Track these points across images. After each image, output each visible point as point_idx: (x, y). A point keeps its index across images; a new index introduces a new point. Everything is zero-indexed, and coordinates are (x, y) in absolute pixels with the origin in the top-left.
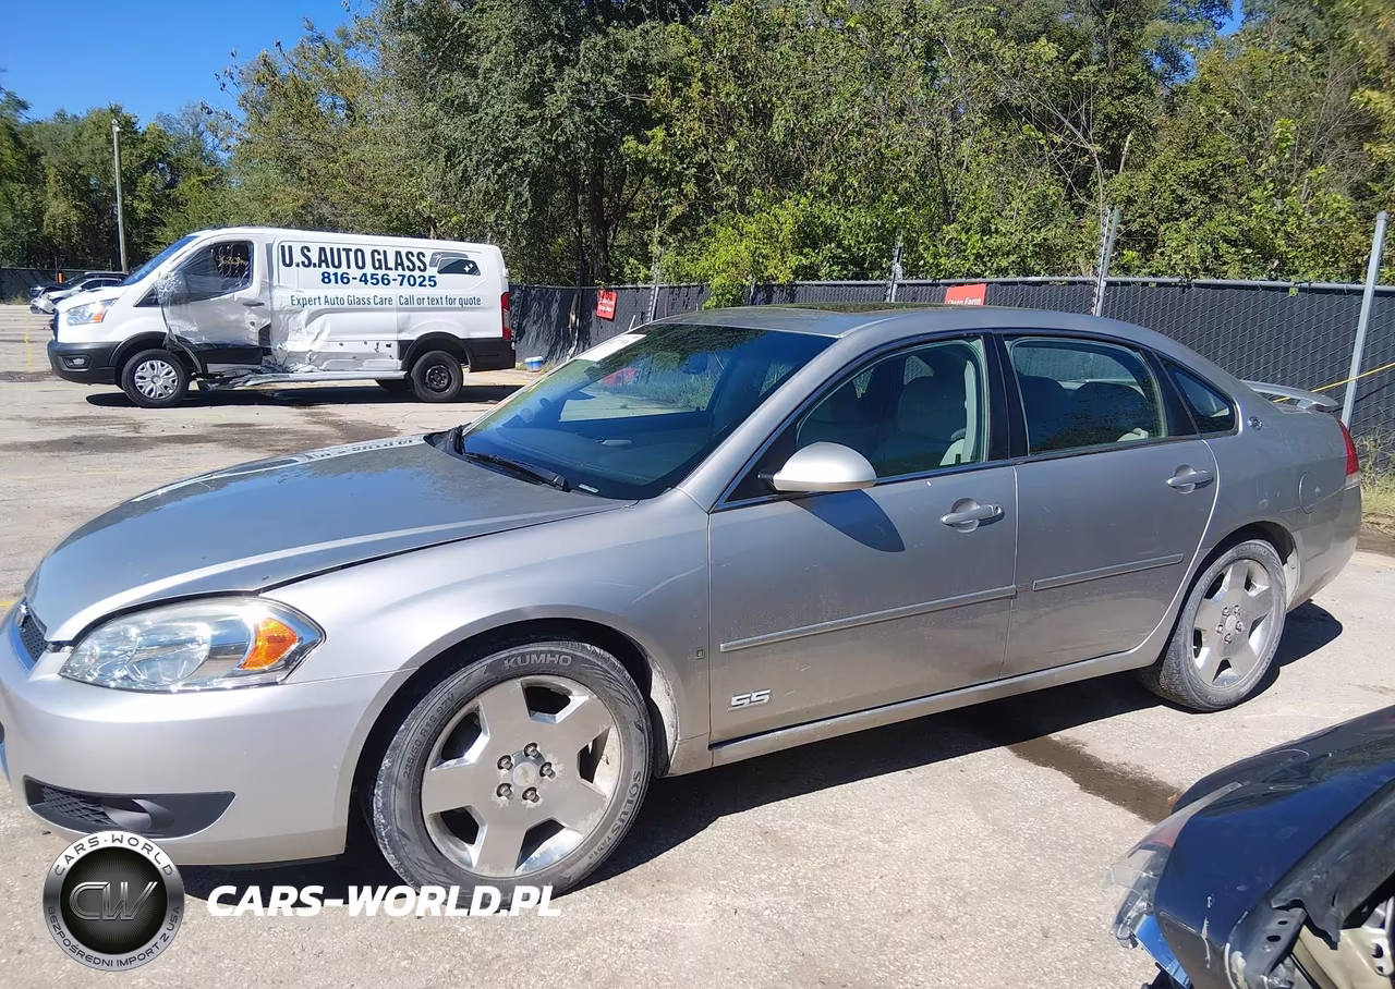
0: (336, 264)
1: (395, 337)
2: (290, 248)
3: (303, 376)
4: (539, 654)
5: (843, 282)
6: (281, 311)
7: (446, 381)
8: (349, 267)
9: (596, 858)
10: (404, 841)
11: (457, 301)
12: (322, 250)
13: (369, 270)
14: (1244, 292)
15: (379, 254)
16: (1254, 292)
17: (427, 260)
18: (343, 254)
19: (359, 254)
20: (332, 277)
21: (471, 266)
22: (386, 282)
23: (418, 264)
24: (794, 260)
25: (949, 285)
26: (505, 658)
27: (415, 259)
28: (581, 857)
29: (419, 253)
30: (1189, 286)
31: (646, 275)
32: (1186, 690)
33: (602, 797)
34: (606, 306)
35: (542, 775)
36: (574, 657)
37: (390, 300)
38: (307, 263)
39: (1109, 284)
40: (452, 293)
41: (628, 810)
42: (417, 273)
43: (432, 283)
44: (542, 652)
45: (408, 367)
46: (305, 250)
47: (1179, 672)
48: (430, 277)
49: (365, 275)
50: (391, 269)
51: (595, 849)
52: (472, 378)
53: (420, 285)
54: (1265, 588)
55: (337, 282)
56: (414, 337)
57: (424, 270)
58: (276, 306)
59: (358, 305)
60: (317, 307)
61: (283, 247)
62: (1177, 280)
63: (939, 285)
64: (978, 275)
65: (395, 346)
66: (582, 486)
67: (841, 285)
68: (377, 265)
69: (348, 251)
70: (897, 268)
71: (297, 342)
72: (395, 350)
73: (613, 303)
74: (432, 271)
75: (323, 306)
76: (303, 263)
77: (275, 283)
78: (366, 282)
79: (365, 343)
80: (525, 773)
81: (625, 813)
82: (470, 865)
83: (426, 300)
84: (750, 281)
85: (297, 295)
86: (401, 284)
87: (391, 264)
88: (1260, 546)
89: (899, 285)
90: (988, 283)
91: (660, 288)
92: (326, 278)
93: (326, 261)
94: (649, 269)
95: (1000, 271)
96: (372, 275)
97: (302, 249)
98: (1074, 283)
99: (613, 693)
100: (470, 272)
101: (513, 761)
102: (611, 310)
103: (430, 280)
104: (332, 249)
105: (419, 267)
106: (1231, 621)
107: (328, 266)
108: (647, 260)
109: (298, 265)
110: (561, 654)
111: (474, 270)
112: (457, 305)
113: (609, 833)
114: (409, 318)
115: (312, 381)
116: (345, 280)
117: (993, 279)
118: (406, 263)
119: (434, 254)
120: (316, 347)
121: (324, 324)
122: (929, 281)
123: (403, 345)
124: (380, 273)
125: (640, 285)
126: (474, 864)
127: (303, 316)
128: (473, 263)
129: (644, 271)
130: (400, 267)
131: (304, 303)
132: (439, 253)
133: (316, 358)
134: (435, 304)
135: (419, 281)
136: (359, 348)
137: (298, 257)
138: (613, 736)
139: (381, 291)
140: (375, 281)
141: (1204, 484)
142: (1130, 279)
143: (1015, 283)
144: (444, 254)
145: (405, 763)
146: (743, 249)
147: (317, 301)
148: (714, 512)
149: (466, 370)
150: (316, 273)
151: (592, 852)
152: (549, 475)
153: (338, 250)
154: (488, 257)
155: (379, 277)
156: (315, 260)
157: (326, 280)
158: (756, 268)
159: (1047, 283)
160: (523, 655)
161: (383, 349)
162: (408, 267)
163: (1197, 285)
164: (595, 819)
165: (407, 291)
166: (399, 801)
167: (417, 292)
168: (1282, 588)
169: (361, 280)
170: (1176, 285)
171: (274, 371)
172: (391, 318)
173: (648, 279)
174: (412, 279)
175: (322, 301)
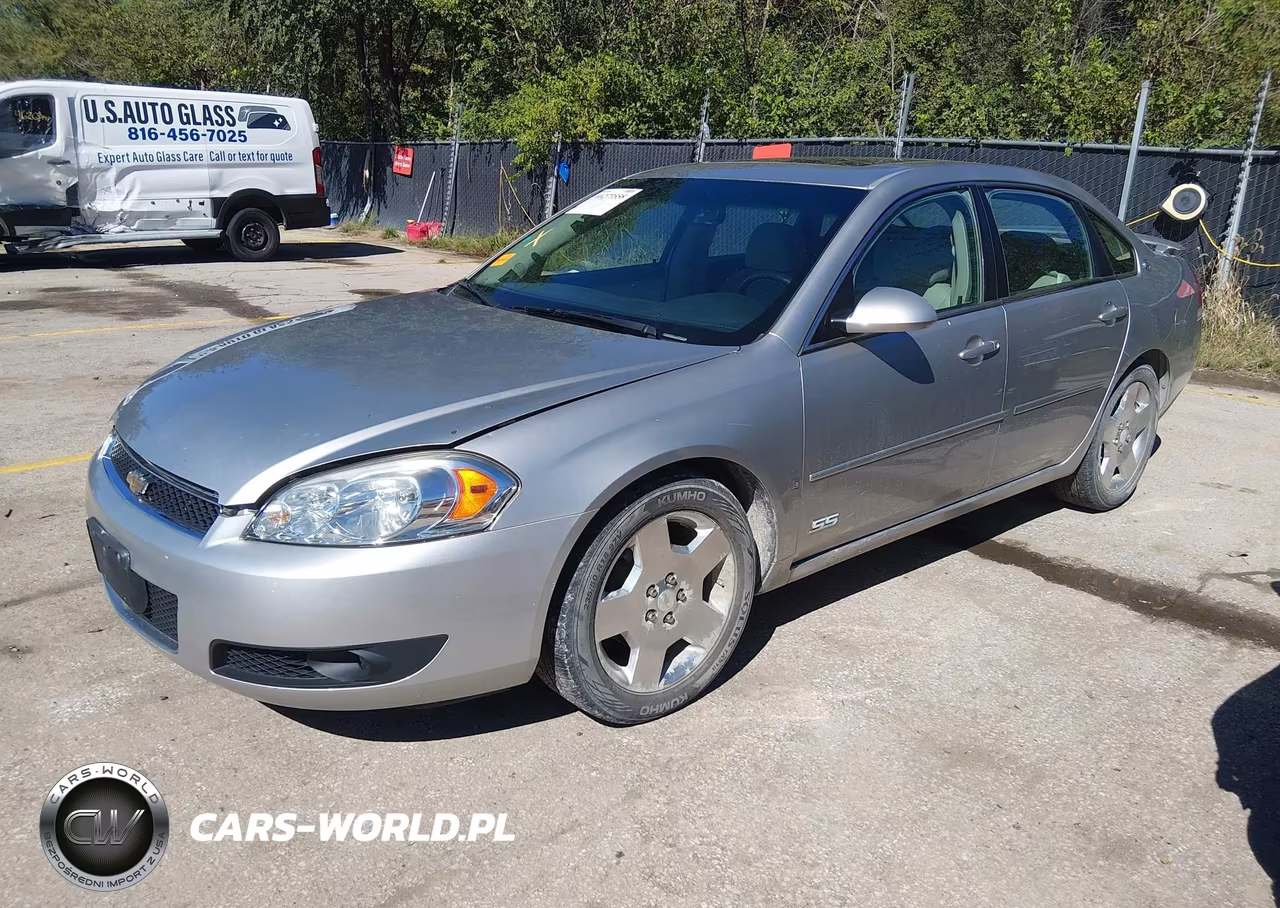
0: (143, 119)
1: (207, 194)
2: (93, 102)
3: (114, 235)
4: (682, 491)
5: (651, 141)
6: (88, 169)
7: (262, 239)
8: (156, 122)
9: (718, 669)
10: (584, 666)
11: (269, 157)
12: (127, 104)
13: (177, 125)
14: (1026, 152)
15: (186, 108)
16: (1034, 152)
17: (235, 114)
18: (149, 108)
19: (166, 108)
20: (140, 133)
21: (281, 120)
22: (195, 137)
23: (226, 118)
24: (602, 119)
25: (756, 144)
26: (658, 497)
27: (223, 113)
28: (705, 671)
29: (227, 108)
30: (978, 146)
31: (444, 132)
32: (1094, 494)
33: (718, 616)
34: (403, 163)
35: (678, 600)
36: (707, 492)
37: (201, 156)
38: (112, 118)
39: (906, 144)
40: (264, 148)
41: (741, 624)
42: (226, 128)
43: (242, 138)
44: (685, 489)
45: (222, 224)
46: (109, 104)
47: (1091, 479)
48: (240, 132)
49: (173, 130)
50: (200, 124)
51: (717, 661)
52: (288, 236)
53: (230, 140)
54: (1146, 405)
55: (144, 138)
56: (227, 194)
57: (234, 124)
58: (83, 165)
59: (168, 162)
60: (126, 164)
61: (86, 101)
62: (967, 140)
63: (746, 144)
64: (782, 136)
65: (208, 203)
66: (665, 335)
67: (649, 144)
68: (185, 120)
69: (153, 105)
70: (705, 128)
71: (106, 201)
72: (208, 208)
73: (410, 159)
74: (241, 126)
75: (133, 163)
76: (108, 118)
77: (80, 139)
78: (175, 137)
79: (178, 201)
80: (667, 601)
81: (738, 629)
82: (628, 684)
83: (237, 157)
84: (556, 137)
85: (105, 152)
86: (211, 139)
87: (199, 118)
88: (1147, 370)
89: (707, 144)
90: (792, 143)
91: (461, 145)
92: (133, 134)
93: (132, 116)
94: (446, 124)
95: (801, 132)
96: (181, 130)
97: (106, 104)
98: (874, 143)
99: (733, 523)
100: (280, 127)
101: (657, 588)
102: (409, 166)
103: (240, 136)
104: (137, 104)
105: (228, 122)
106: (1124, 433)
107: (134, 121)
108: (443, 115)
109: (103, 121)
110: (699, 490)
111: (284, 125)
112: (269, 160)
113: (726, 647)
114: (221, 174)
115: (125, 242)
116: (153, 135)
117: (795, 139)
118: (215, 117)
119: (242, 108)
120: (127, 206)
121: (134, 182)
122: (736, 141)
123: (217, 203)
124: (189, 128)
125: (438, 141)
126: (631, 682)
127: (112, 174)
128: (283, 117)
129: (441, 127)
130: (208, 122)
131: (112, 160)
132: (247, 107)
133: (128, 218)
134: (247, 160)
135: (228, 136)
136: (172, 207)
137: (102, 112)
138: (730, 561)
139: (191, 147)
140: (183, 137)
141: (1121, 318)
142: (924, 139)
143: (819, 143)
144: (253, 108)
145: (585, 596)
146: (551, 108)
147: (125, 157)
148: (803, 354)
149: (281, 228)
150: (122, 129)
151: (714, 664)
152: (638, 326)
153: (144, 104)
154: (296, 110)
155: (188, 132)
156: (120, 114)
157: (134, 136)
158: (563, 125)
159: (848, 142)
160: (671, 492)
161: (196, 206)
162: (217, 121)
163: (985, 145)
164: (715, 635)
165: (217, 146)
166: (580, 630)
167: (227, 147)
168: (1157, 405)
169: (169, 136)
170: (966, 145)
171: (84, 232)
172: (203, 174)
173: (446, 135)
174: (221, 133)
175: (131, 158)
